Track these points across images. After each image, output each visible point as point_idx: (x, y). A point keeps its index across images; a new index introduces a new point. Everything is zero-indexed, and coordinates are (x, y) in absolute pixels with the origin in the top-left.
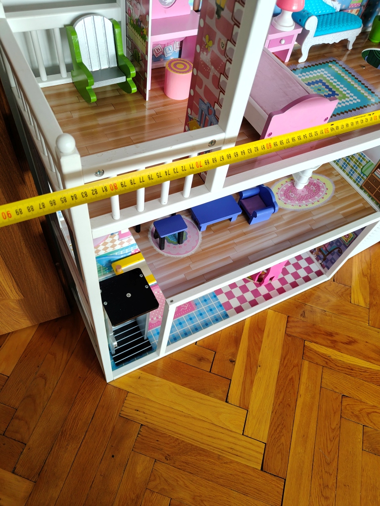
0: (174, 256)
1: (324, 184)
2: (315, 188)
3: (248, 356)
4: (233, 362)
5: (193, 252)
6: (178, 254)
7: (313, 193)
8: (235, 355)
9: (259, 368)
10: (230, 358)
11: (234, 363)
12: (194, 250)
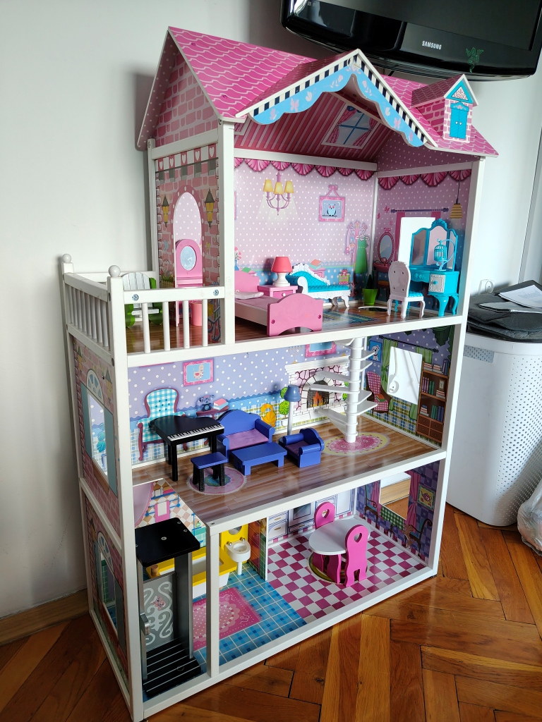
0: (216, 494)
1: (377, 437)
2: (368, 441)
3: (341, 671)
4: (321, 681)
5: (236, 490)
6: (220, 493)
7: (366, 444)
8: (323, 672)
9: (360, 686)
10: (316, 676)
11: (322, 683)
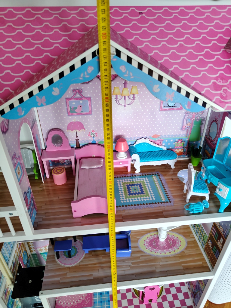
0: (62, 265)
1: (180, 241)
2: (173, 243)
5: (73, 265)
6: (65, 264)
7: (169, 246)
12: (74, 264)
